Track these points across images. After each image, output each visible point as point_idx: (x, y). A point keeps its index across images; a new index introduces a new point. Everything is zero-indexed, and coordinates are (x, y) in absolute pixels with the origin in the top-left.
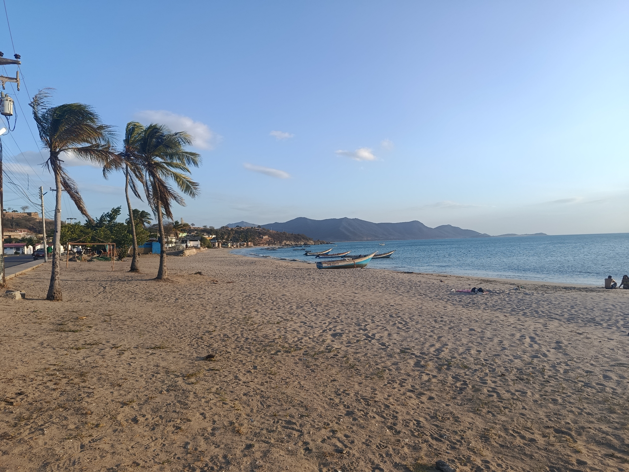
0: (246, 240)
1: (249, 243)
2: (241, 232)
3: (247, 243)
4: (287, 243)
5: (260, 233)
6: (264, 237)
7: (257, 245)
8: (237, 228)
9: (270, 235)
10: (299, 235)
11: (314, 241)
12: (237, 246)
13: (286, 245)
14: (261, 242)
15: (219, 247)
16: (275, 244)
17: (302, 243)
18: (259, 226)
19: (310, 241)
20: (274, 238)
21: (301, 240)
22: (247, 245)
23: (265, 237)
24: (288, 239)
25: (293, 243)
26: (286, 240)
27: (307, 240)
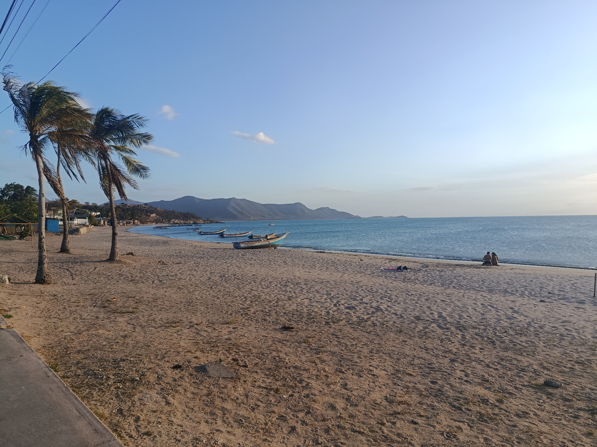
0: (133, 217)
1: (136, 221)
2: (128, 210)
3: (134, 221)
4: (176, 222)
5: (147, 212)
6: (152, 216)
7: (143, 223)
8: (122, 206)
9: (158, 213)
10: (188, 214)
11: (204, 221)
12: (124, 224)
13: (174, 223)
14: (149, 220)
15: (105, 225)
16: (163, 223)
17: (192, 222)
18: (146, 204)
19: (199, 220)
20: (162, 216)
21: (190, 219)
22: (134, 223)
23: (154, 215)
24: (177, 217)
25: (182, 222)
26: (174, 218)
27: (197, 219)
